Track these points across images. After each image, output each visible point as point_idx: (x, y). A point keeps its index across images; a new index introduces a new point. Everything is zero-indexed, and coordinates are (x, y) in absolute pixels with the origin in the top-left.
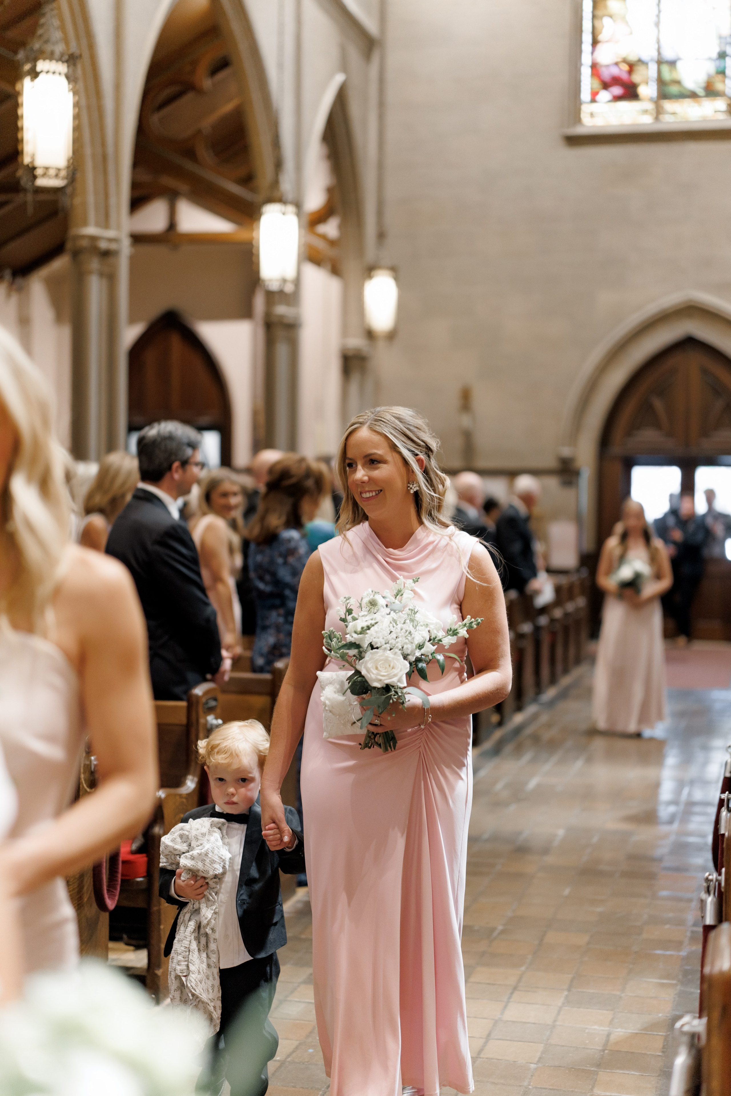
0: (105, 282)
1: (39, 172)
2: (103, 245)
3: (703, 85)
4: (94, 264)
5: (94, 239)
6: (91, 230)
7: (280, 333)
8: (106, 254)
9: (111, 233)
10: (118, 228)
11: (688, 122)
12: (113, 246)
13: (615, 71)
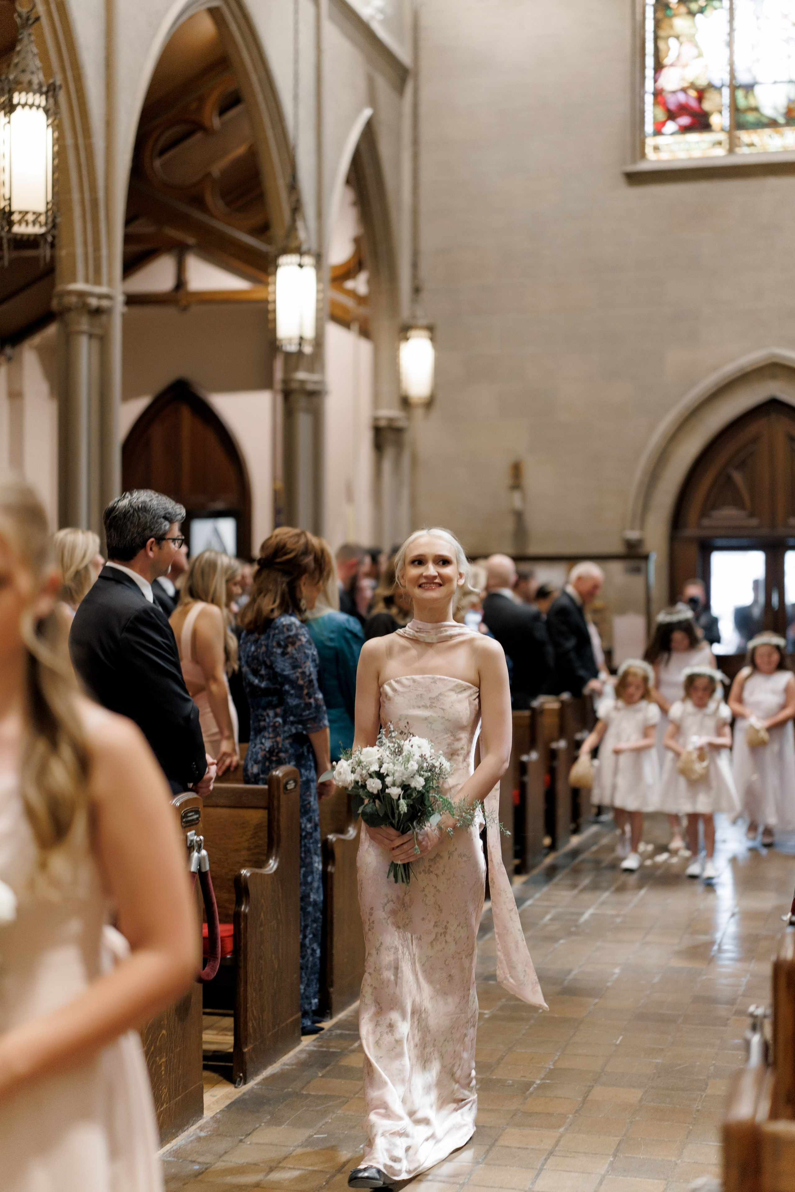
0: (95, 344)
1: (16, 217)
2: (94, 302)
3: (783, 110)
4: (84, 324)
5: (82, 295)
6: (80, 286)
7: (302, 402)
8: (97, 312)
9: (103, 289)
10: (110, 283)
11: (766, 153)
12: (105, 303)
13: (681, 98)
